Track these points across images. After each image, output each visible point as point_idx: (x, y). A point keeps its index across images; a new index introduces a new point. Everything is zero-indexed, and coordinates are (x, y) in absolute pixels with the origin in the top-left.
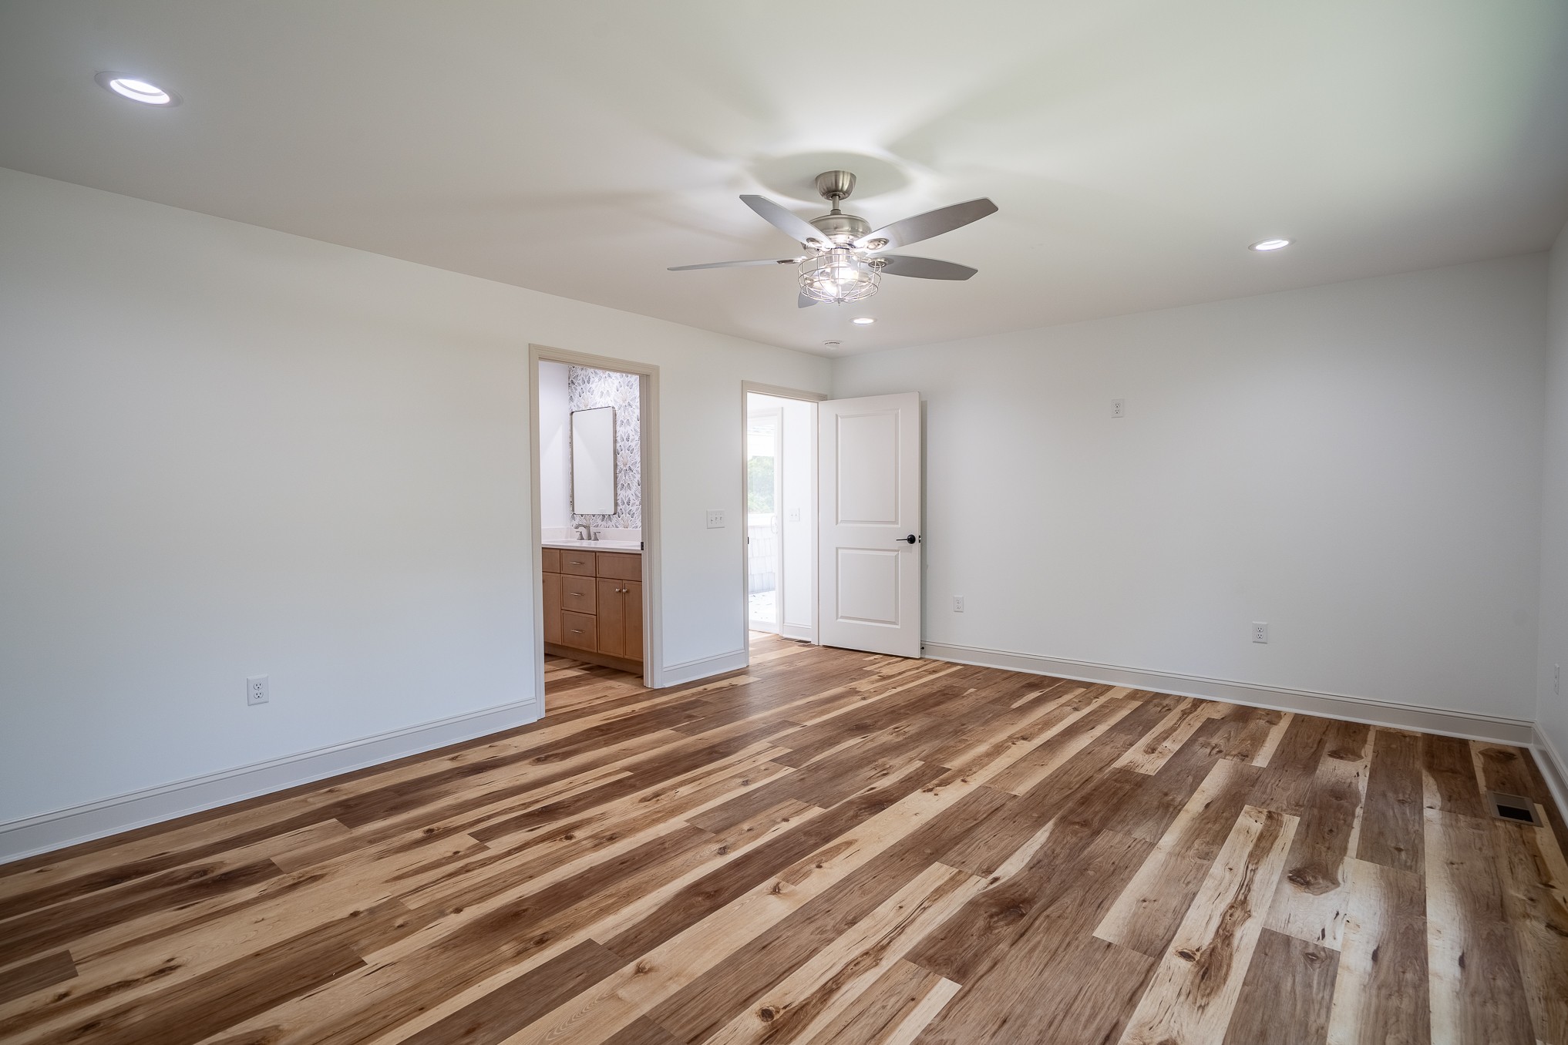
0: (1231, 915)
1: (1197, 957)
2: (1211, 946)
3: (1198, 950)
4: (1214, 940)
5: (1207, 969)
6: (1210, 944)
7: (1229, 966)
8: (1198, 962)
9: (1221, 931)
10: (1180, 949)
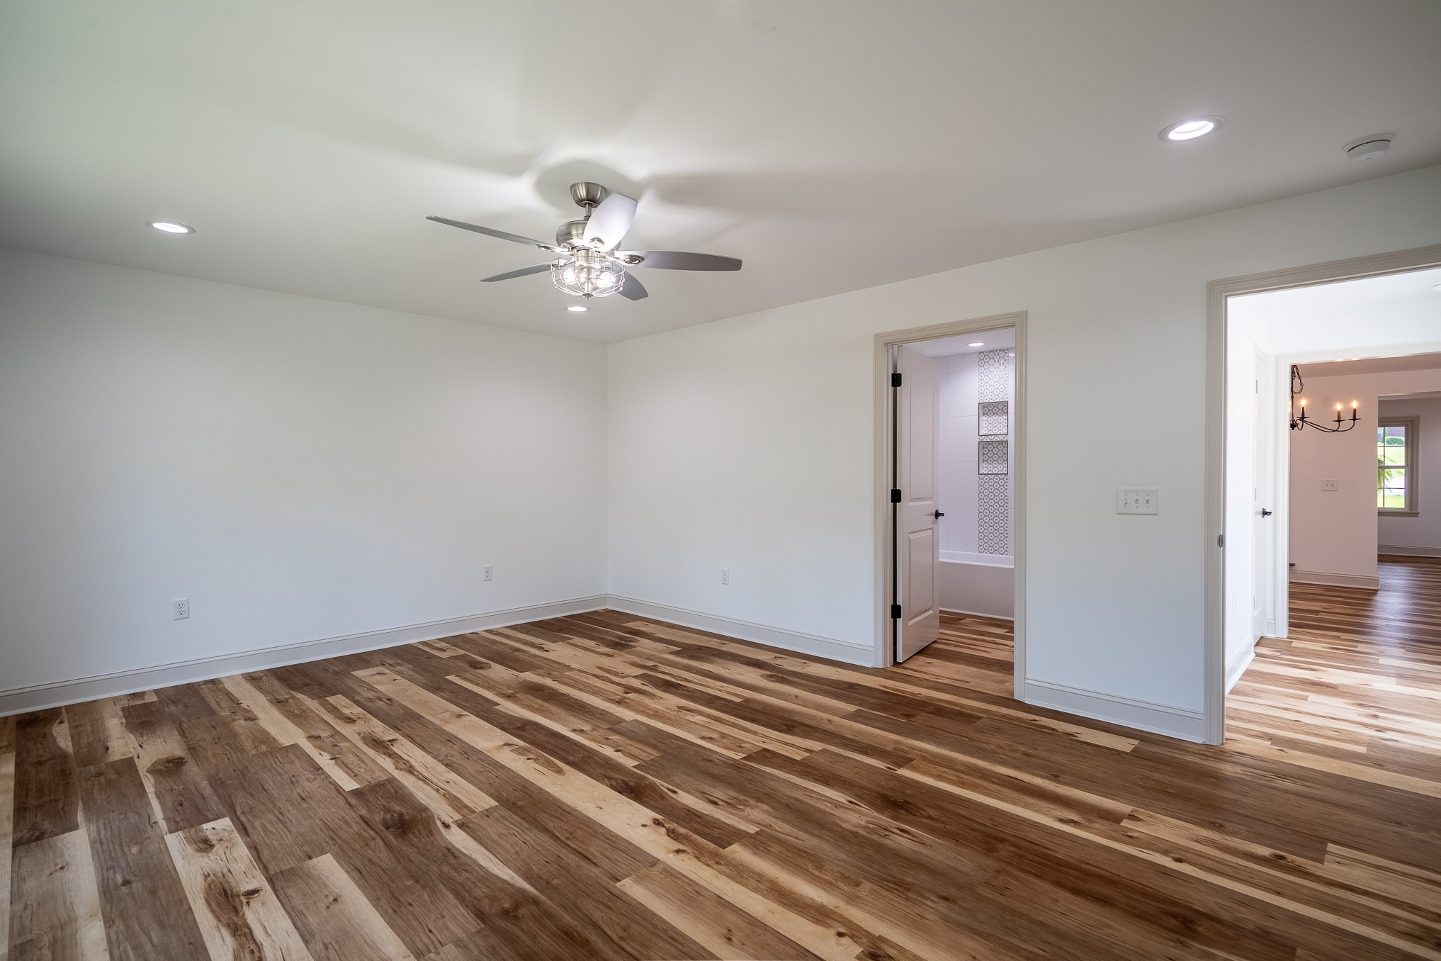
0: (252, 952)
1: (243, 899)
2: (241, 913)
3: (248, 903)
4: (245, 920)
5: (227, 897)
6: (244, 914)
7: (213, 911)
8: (239, 896)
9: (246, 930)
10: (262, 893)
